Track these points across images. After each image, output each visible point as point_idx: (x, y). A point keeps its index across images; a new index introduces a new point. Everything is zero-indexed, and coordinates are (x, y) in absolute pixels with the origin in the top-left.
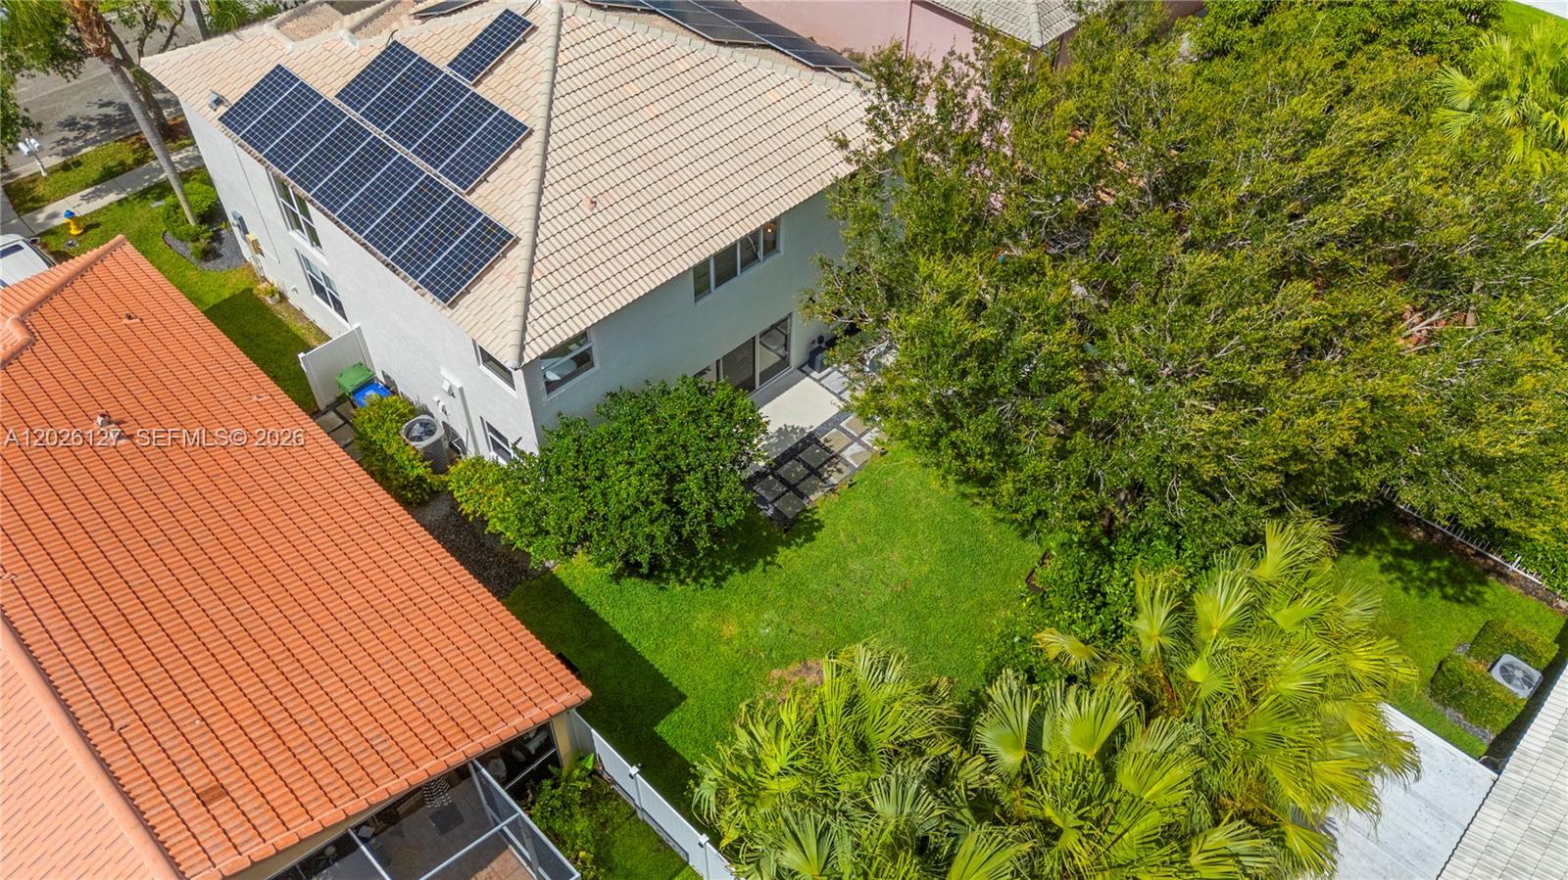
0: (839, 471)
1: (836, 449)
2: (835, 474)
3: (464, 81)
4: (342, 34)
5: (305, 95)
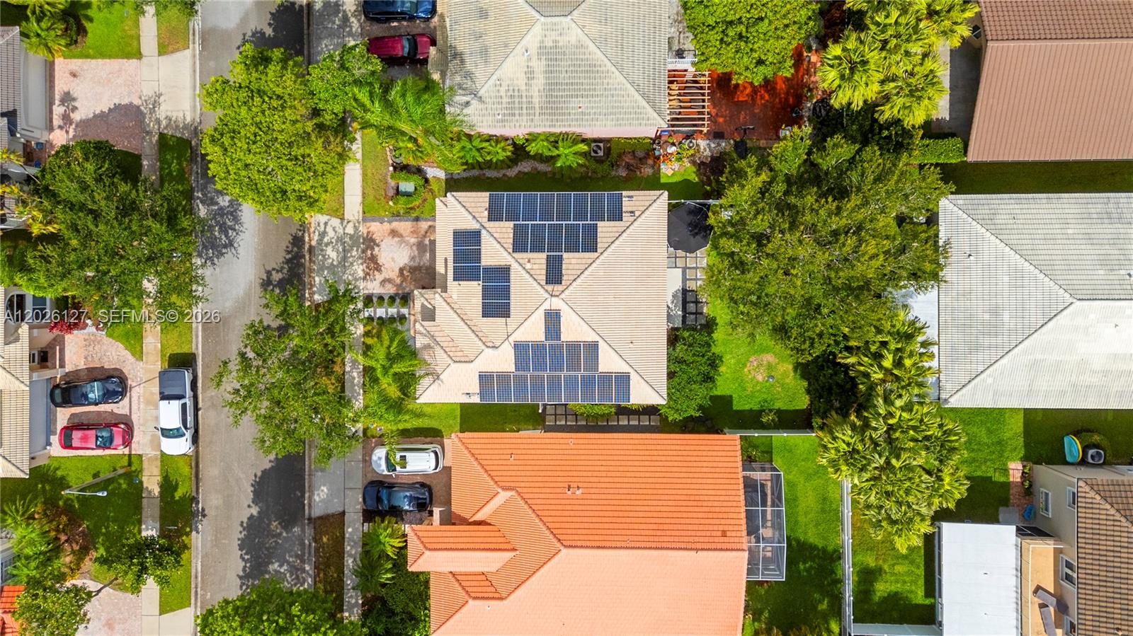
0: (702, 295)
1: (693, 288)
2: (703, 297)
3: (558, 342)
4: (487, 350)
5: (503, 377)
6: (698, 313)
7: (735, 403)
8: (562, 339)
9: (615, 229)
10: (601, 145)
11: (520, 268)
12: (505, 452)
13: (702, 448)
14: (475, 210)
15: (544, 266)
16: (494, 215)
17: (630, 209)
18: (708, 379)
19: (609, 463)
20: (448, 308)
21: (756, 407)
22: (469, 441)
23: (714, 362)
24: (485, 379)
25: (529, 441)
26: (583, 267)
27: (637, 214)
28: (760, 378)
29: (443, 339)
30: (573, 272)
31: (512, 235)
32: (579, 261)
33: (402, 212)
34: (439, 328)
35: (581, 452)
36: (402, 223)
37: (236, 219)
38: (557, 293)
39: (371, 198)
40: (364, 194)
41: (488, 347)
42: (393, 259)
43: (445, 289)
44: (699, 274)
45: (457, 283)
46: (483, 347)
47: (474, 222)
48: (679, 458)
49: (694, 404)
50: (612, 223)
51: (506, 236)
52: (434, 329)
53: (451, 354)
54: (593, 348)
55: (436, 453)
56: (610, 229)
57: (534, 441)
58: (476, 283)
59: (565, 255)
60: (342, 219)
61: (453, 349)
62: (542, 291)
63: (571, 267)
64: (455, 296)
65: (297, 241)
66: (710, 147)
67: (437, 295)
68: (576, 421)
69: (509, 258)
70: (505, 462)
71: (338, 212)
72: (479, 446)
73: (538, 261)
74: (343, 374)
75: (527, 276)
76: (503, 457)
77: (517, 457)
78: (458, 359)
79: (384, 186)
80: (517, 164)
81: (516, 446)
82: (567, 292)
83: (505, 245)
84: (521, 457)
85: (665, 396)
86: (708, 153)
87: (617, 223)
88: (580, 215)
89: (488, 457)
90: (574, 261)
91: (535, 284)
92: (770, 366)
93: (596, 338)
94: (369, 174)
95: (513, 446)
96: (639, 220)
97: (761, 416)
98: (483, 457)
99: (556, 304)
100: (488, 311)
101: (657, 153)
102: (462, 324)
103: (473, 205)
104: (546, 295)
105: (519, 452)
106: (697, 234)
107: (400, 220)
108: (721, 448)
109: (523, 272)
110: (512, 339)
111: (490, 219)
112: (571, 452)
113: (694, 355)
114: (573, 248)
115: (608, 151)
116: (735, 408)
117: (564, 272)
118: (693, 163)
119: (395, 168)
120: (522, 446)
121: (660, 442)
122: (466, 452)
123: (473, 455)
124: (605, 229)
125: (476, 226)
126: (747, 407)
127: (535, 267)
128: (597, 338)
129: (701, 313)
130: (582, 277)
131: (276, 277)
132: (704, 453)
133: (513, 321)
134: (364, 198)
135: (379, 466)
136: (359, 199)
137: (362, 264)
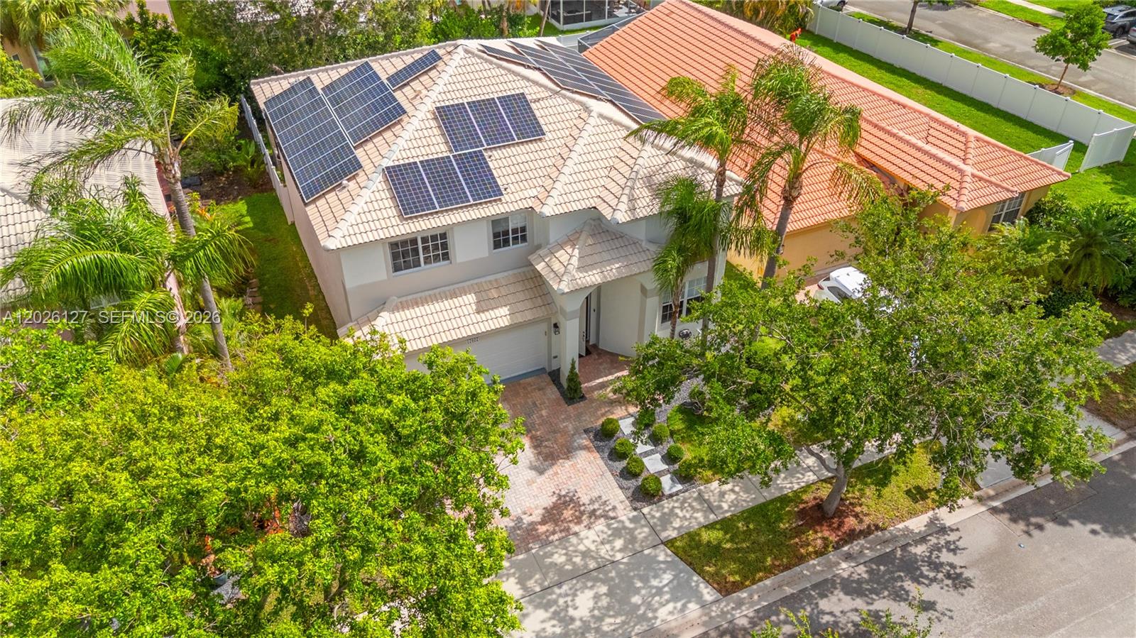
133: (527, 90)
137: (576, 534)
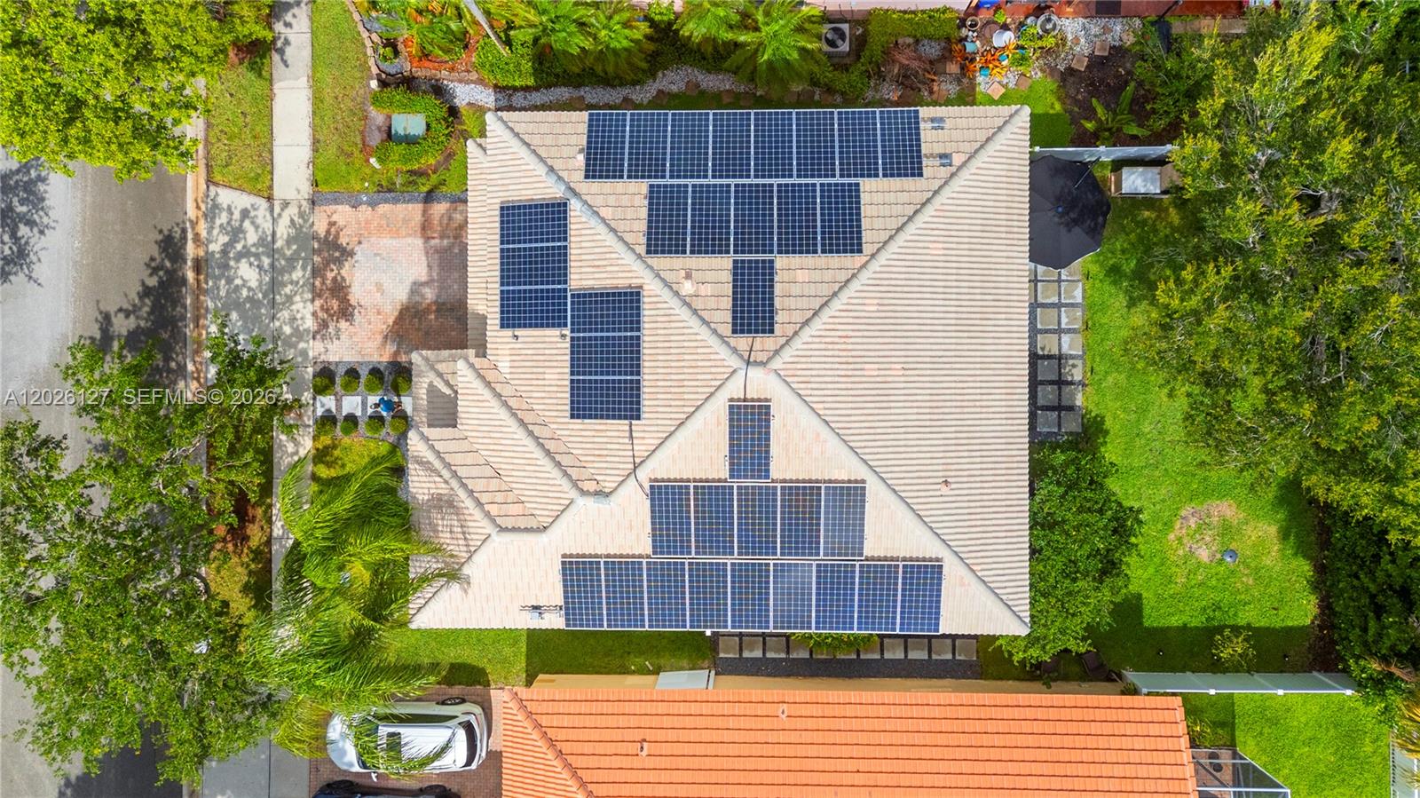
0: (1074, 366)
1: (1055, 351)
2: (1074, 371)
3: (762, 483)
4: (582, 502)
5: (623, 569)
6: (1062, 408)
7: (1147, 611)
8: (774, 474)
9: (904, 197)
10: (845, 27)
11: (666, 294)
12: (629, 734)
13: (1095, 728)
14: (554, 152)
15: (729, 289)
16: (601, 163)
17: (939, 149)
18: (1109, 567)
19: (874, 765)
20: (487, 394)
21: (1196, 622)
22: (544, 707)
23: (1123, 526)
24: (577, 572)
25: (683, 708)
26: (826, 290)
27: (957, 160)
28: (1204, 554)
29: (475, 472)
30: (803, 303)
31: (644, 213)
32: (817, 276)
33: (399, 181)
34: (465, 445)
35: (807, 737)
36: (400, 207)
37: (36, 200)
38: (762, 357)
39: (332, 151)
40: (315, 142)
41: (584, 493)
42: (379, 287)
43: (482, 352)
44: (1064, 320)
45: (508, 332)
46: (573, 494)
47: (552, 180)
48: (1042, 754)
49: (1077, 626)
50: (896, 183)
51: (630, 214)
52: (452, 446)
53: (493, 510)
54: (851, 496)
55: (469, 728)
56: (891, 197)
57: (694, 709)
58: (556, 332)
59: (781, 261)
60: (270, 199)
61: (499, 497)
62: (724, 353)
63: (795, 290)
64: (504, 366)
65: (171, 246)
66: (1087, 35)
67: (461, 364)
68: (788, 653)
69: (637, 267)
70: (625, 762)
71: (260, 182)
72: (566, 721)
73: (710, 276)
74: (269, 543)
75: (684, 314)
76: (622, 748)
77: (657, 749)
78: (509, 523)
79: (360, 125)
80: (654, 76)
81: (655, 722)
82: (787, 354)
83: (629, 238)
84: (666, 749)
85: (1026, 616)
86: (1083, 48)
87: (908, 183)
88: (816, 162)
89: (587, 748)
90: (801, 276)
91: (705, 333)
92: (1226, 529)
93: (859, 472)
94: (329, 100)
95: (645, 722)
96: (965, 174)
97: (1213, 644)
98: (578, 748)
99: (760, 383)
100: (586, 403)
101: (970, 47)
102: (521, 434)
103: (549, 140)
104: (735, 362)
105: (660, 735)
106: (1075, 222)
107: (396, 201)
108: (1141, 729)
109: (674, 303)
110: (644, 474)
111: (590, 174)
112: (782, 737)
113: (1080, 510)
114: (800, 244)
115: (860, 43)
116: (1147, 623)
117: (777, 303)
118: (1051, 70)
119: (383, 84)
120: (667, 722)
121: (994, 713)
122: (535, 735)
123: (552, 743)
124: (878, 198)
125: (554, 191)
126: (1175, 621)
127: (706, 290)
128: (861, 472)
129: (1071, 408)
130: (826, 315)
131: (122, 326)
132: (1102, 742)
133: (647, 428)
134: (315, 150)
135: (343, 753)
136: (305, 153)
137: (313, 301)
